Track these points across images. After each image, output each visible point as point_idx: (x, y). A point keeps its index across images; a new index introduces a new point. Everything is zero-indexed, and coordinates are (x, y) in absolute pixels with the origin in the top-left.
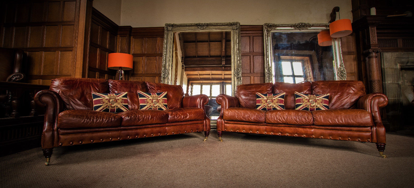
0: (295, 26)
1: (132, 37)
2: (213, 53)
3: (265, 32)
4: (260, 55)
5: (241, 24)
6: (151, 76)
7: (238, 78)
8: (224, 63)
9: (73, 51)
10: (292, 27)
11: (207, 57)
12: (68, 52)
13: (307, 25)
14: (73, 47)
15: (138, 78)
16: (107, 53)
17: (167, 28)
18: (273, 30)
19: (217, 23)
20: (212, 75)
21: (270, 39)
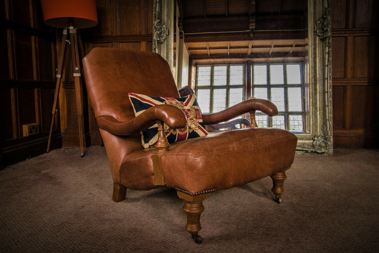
2: (234, 9)
6: (130, 41)
7: (323, 40)
8: (252, 26)
11: (224, 16)
15: (104, 45)
20: (231, 48)
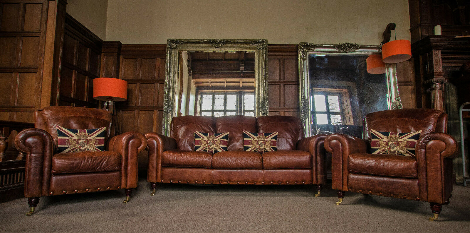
0: (339, 47)
1: (121, 57)
3: (301, 54)
4: (293, 84)
5: (268, 43)
6: (147, 109)
7: (263, 114)
9: (38, 73)
10: (336, 48)
12: (31, 74)
13: (354, 46)
14: (37, 68)
15: (130, 111)
16: (86, 78)
17: (170, 45)
18: (311, 51)
19: (236, 40)
21: (306, 62)
